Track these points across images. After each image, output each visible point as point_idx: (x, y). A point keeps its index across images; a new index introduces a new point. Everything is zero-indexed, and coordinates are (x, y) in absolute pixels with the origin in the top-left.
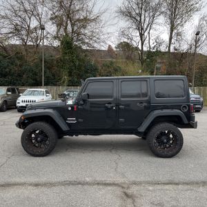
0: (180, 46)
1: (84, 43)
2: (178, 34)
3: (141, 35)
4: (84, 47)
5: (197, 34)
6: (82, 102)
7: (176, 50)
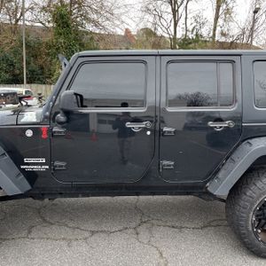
0: (228, 30)
1: (89, 20)
2: (228, 11)
3: (175, 12)
4: (90, 27)
5: (255, 12)
6: (61, 117)
7: (223, 34)
